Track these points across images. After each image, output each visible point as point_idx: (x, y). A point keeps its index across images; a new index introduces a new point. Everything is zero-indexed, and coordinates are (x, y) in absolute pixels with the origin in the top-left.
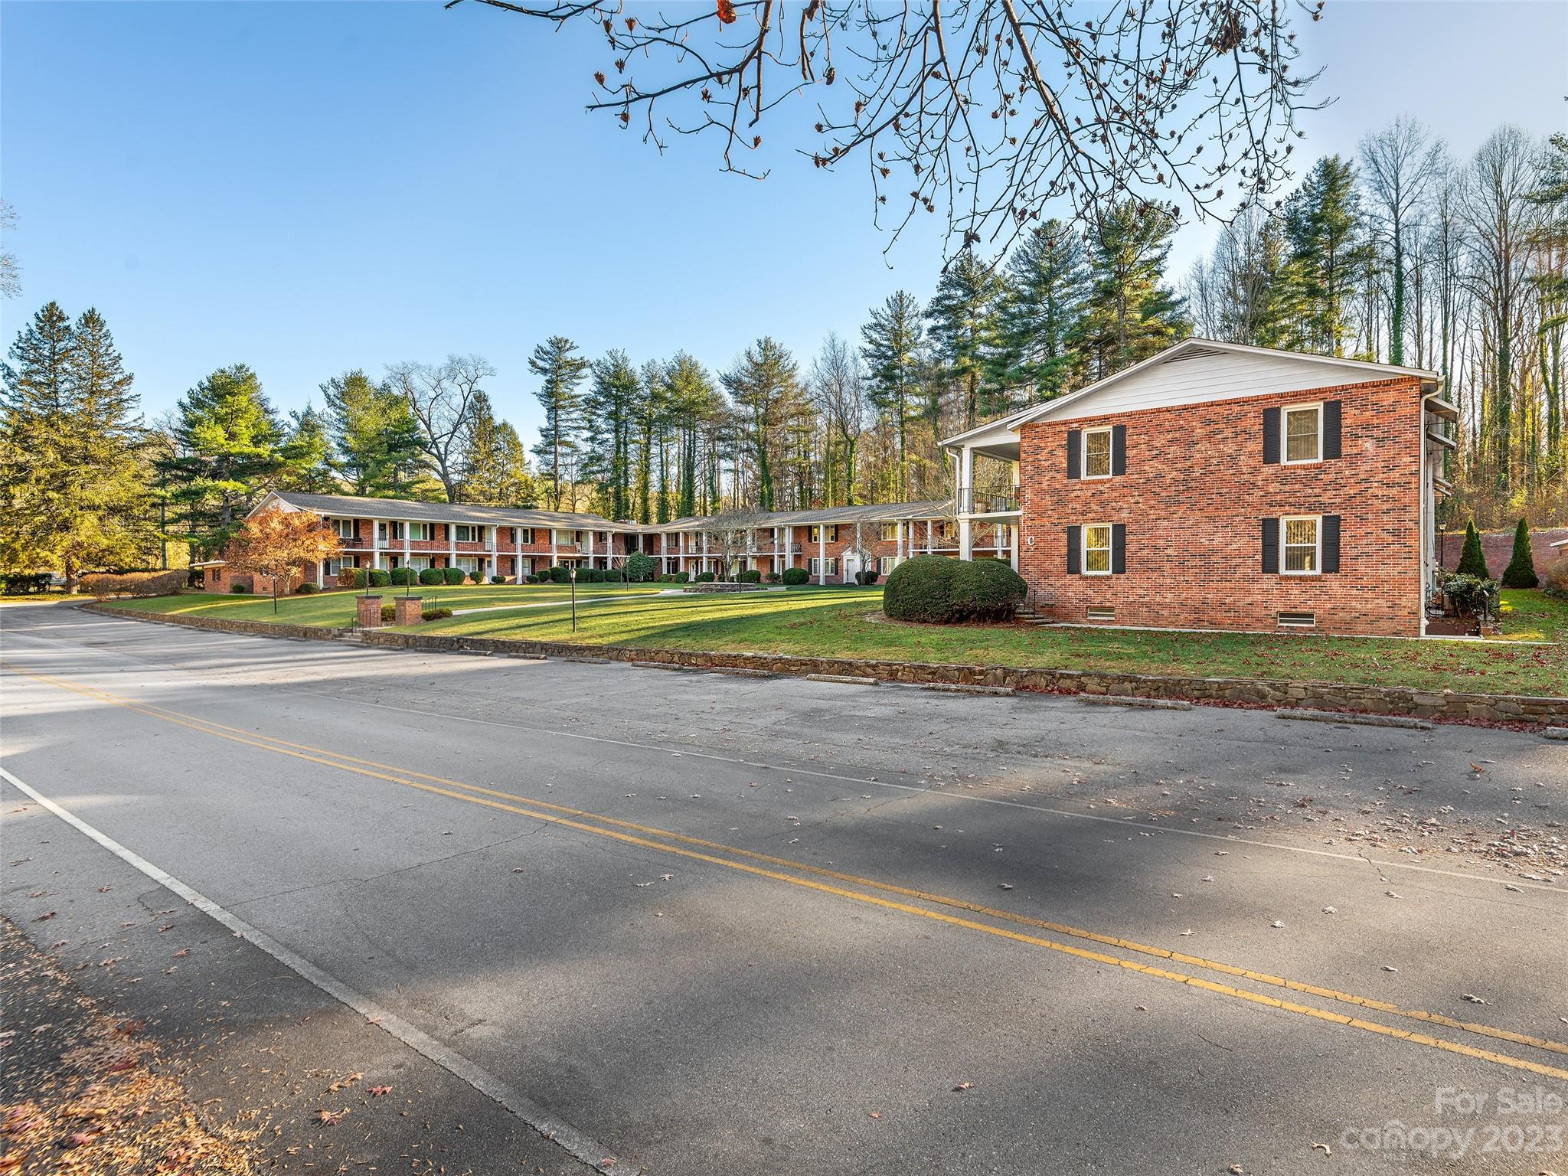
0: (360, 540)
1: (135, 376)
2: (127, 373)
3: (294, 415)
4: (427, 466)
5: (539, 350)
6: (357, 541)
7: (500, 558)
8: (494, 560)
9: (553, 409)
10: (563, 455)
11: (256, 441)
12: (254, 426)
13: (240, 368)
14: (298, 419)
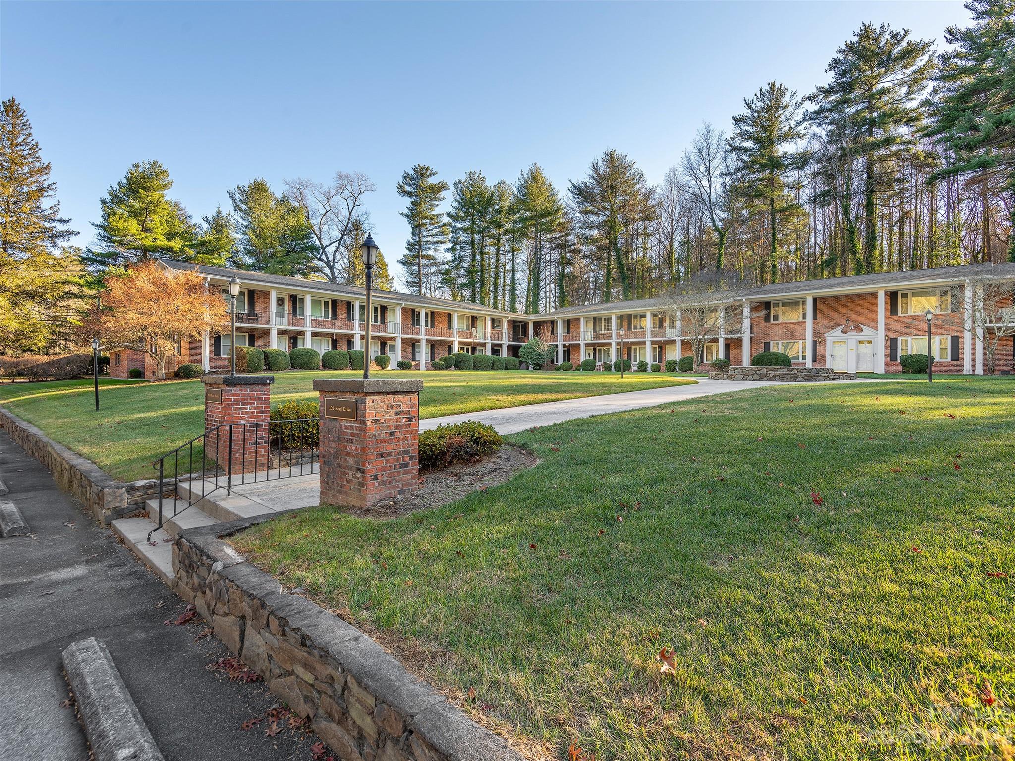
0: (256, 315)
1: (52, 166)
2: (45, 161)
3: (206, 219)
4: (318, 270)
5: (406, 176)
6: (252, 316)
7: (404, 341)
8: (398, 344)
9: (417, 229)
10: (425, 266)
11: (170, 236)
12: (167, 222)
13: (154, 164)
14: (209, 223)
